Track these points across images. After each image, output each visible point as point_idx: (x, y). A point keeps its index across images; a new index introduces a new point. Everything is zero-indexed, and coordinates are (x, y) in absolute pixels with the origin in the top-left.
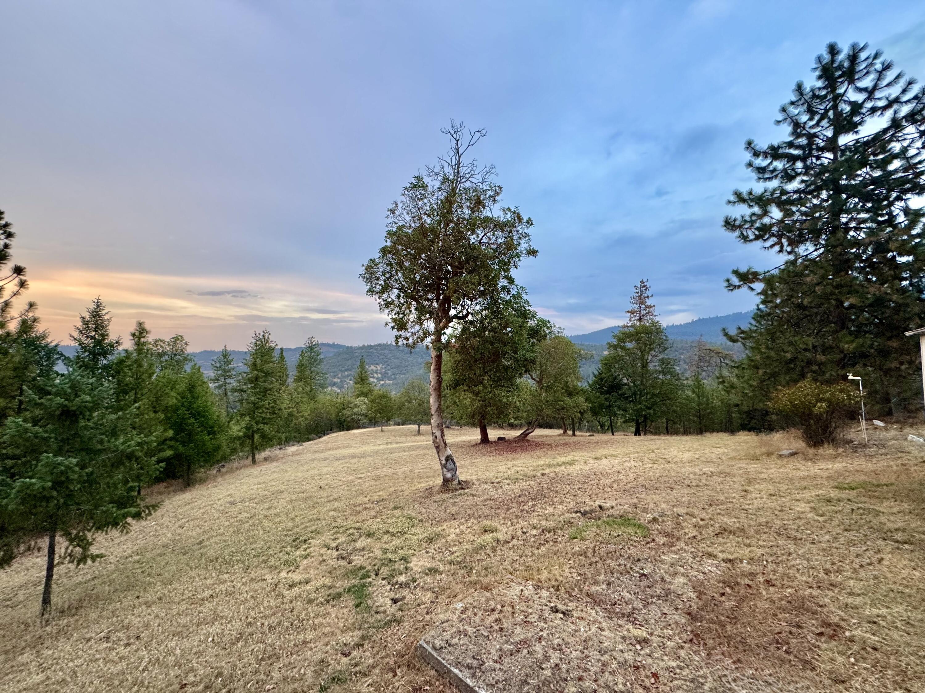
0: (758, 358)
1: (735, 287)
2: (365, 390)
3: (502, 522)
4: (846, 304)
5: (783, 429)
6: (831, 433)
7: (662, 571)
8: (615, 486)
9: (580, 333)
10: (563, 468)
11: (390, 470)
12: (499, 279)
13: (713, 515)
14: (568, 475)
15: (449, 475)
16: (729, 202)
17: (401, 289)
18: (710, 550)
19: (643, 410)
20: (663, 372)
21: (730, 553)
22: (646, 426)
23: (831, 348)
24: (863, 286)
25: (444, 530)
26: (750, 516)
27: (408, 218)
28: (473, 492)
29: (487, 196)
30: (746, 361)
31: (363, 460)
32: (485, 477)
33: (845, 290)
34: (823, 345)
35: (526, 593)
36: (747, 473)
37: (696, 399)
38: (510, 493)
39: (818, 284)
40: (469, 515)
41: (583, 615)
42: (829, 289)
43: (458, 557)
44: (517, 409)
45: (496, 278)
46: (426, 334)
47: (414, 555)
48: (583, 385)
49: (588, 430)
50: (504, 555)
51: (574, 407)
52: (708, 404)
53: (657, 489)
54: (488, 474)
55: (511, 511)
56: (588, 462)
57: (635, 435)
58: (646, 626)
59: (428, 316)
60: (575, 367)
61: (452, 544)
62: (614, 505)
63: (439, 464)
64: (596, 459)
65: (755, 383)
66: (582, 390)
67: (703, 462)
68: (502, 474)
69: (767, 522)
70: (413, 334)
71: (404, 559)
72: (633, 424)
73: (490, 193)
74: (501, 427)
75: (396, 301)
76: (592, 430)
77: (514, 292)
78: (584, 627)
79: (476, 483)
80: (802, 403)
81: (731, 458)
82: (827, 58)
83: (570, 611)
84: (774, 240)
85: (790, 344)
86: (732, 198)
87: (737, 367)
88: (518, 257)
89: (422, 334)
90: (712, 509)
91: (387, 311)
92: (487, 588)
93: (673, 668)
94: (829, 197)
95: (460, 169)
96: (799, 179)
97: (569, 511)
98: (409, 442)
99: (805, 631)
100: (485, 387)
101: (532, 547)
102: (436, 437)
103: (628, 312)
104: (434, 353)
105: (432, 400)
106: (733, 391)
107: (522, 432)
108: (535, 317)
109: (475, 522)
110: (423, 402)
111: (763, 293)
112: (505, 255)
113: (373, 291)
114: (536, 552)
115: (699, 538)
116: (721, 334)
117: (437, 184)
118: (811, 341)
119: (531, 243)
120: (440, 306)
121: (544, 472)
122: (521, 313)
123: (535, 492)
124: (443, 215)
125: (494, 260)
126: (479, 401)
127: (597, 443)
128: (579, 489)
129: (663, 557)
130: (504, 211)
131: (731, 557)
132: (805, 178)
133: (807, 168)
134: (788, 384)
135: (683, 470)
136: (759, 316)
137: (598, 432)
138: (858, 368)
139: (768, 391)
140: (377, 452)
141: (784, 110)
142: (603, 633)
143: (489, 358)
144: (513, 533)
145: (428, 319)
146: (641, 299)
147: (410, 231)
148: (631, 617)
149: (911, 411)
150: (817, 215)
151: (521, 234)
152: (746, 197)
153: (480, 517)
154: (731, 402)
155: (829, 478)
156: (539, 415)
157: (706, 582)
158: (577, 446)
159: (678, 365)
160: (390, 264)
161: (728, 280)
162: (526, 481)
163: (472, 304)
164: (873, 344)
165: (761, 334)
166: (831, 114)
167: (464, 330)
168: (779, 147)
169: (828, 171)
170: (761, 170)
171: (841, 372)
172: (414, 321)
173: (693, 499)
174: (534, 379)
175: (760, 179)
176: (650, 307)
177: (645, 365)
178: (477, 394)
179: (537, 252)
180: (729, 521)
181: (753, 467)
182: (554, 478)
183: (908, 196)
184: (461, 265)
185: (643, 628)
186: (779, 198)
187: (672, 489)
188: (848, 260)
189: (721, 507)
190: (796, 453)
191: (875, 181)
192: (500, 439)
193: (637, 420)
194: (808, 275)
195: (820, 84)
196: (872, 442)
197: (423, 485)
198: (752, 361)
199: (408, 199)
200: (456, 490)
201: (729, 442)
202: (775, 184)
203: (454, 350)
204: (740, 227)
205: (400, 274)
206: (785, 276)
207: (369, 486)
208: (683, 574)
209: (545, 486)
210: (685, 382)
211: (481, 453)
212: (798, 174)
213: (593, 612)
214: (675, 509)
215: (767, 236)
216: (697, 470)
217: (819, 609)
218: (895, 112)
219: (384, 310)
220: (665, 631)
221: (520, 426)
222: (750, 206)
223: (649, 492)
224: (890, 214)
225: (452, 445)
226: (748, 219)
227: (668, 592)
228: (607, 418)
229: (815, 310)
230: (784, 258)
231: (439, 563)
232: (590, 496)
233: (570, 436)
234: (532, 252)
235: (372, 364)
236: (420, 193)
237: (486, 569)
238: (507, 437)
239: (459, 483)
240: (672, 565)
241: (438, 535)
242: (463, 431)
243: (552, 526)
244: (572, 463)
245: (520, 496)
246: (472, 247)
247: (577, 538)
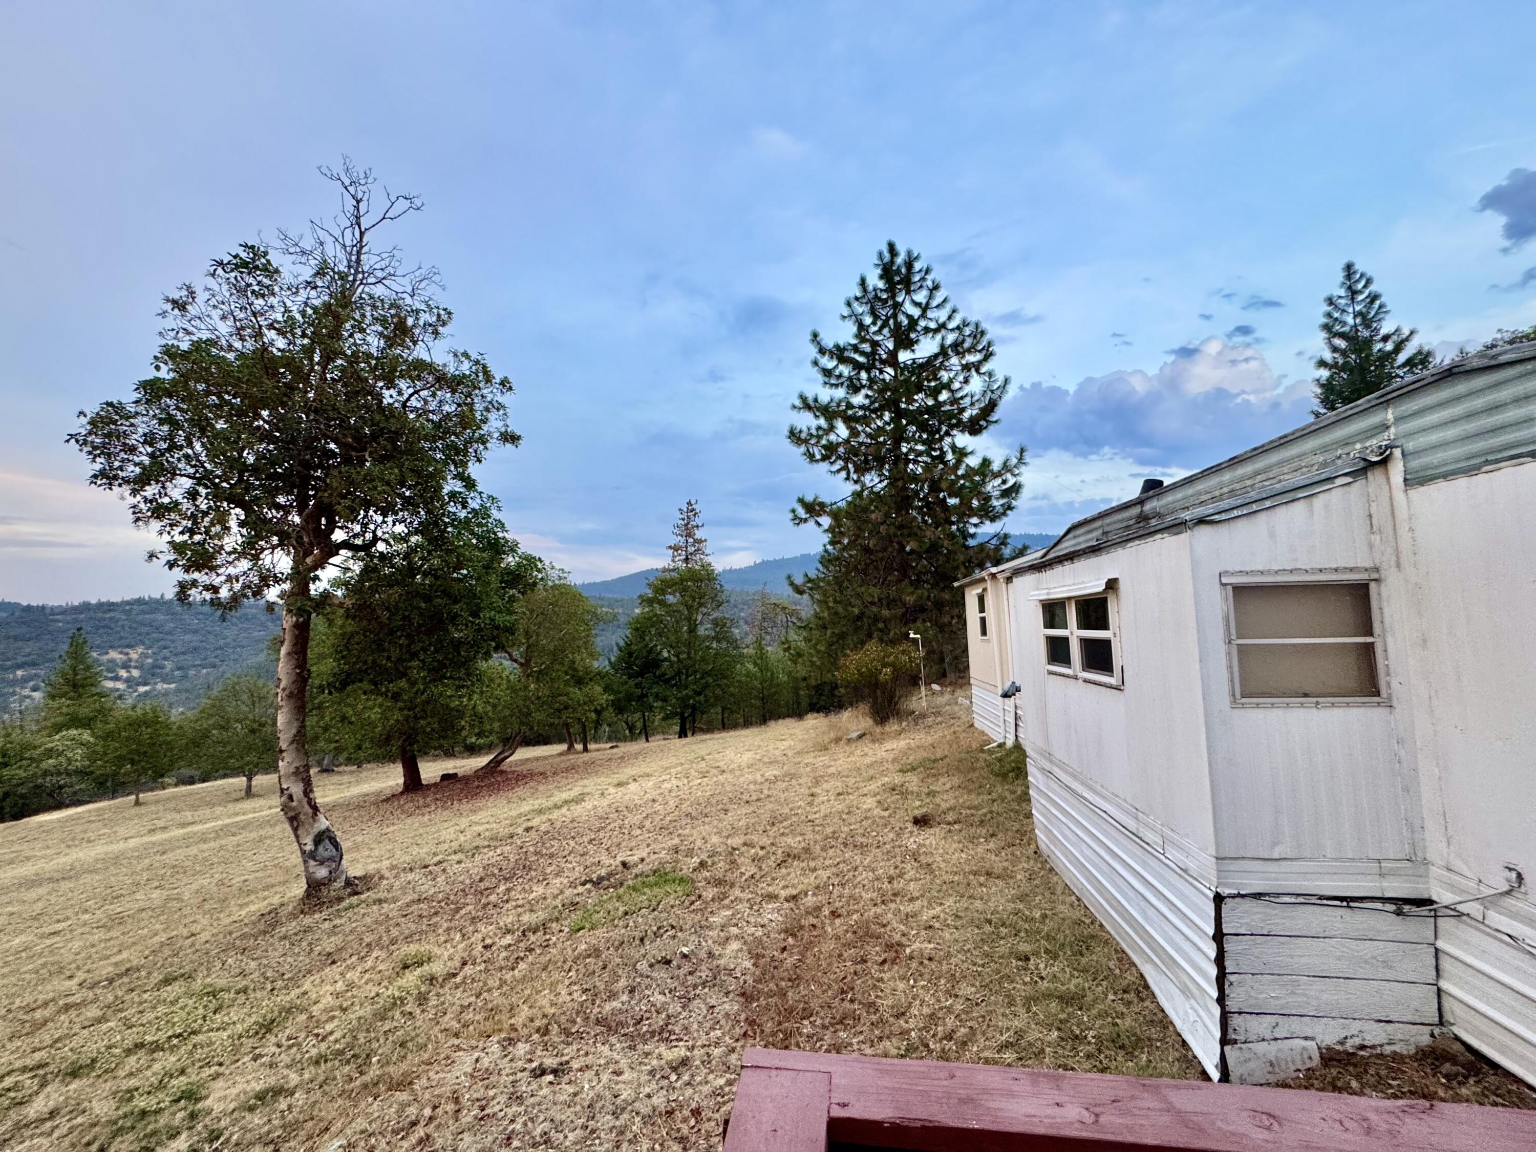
0: (826, 614)
1: (801, 520)
2: (84, 711)
3: (443, 939)
4: (908, 549)
5: (852, 705)
6: (896, 704)
7: (710, 942)
8: (647, 823)
9: (598, 580)
10: (564, 810)
11: (156, 894)
12: (445, 479)
13: (775, 837)
14: (573, 821)
15: (322, 873)
16: (794, 407)
17: (203, 479)
18: (770, 889)
19: (691, 697)
20: (717, 638)
21: (794, 886)
22: (694, 721)
23: (894, 600)
24: (920, 528)
25: (305, 993)
26: (817, 828)
27: (224, 328)
28: (381, 895)
29: (421, 323)
30: (813, 620)
31: (65, 885)
32: (408, 858)
33: (906, 532)
34: (888, 597)
35: (485, 1062)
36: (814, 770)
37: (759, 674)
38: (461, 879)
39: (882, 524)
40: (369, 945)
41: (589, 1060)
42: (892, 530)
43: (336, 1041)
44: (480, 718)
45: (438, 476)
46: (267, 578)
47: (216, 1077)
48: (600, 664)
49: (610, 739)
50: (443, 1003)
51: (585, 703)
52: (772, 681)
53: (706, 816)
54: (415, 850)
55: (463, 912)
56: (606, 792)
57: (680, 737)
58: (686, 1038)
59: (275, 540)
60: (588, 636)
61: (324, 1018)
62: (644, 855)
63: (299, 853)
64: (620, 785)
65: (823, 648)
66: (599, 673)
67: (765, 763)
68: (446, 846)
69: (834, 832)
70: (229, 579)
71: (191, 1095)
72: (677, 720)
73: (425, 317)
74: (449, 754)
75: (186, 505)
76: (615, 738)
77: (474, 504)
78: (590, 1081)
79: (387, 874)
80: (869, 670)
81: (799, 753)
82: (887, 256)
83: (567, 1062)
84: (840, 463)
85: (858, 595)
86: (798, 403)
87: (804, 627)
88: (484, 443)
89: (256, 580)
90: (775, 829)
91: (156, 525)
92: (403, 1083)
93: (721, 1088)
94: (892, 419)
95: (362, 257)
96: (864, 392)
97: (572, 885)
98: (216, 819)
99: (869, 964)
100: (413, 684)
101: (501, 969)
102: (291, 798)
103: (670, 547)
104: (288, 621)
105: (281, 719)
106: (800, 660)
107: (491, 757)
108: (515, 551)
109: (383, 954)
110: (262, 725)
111: (830, 530)
112: (457, 436)
113: (116, 477)
114: (508, 976)
115: (757, 877)
116: (786, 583)
117: (307, 273)
118: (875, 592)
119: (508, 422)
120: (306, 520)
121: (529, 824)
122: (489, 542)
123: (511, 865)
124: (316, 339)
125: (435, 442)
126: (401, 709)
127: (622, 758)
128: (591, 841)
129: (711, 920)
130: (456, 355)
131: (794, 892)
132: (870, 393)
133: (871, 380)
134: (855, 649)
135: (742, 779)
136: (826, 560)
137: (625, 739)
138: (919, 624)
139: (836, 659)
140: (116, 860)
141: (849, 304)
142: (620, 1078)
143: (420, 625)
144: (465, 955)
145: (274, 548)
146: (688, 530)
147: (231, 356)
148: (664, 1034)
149: (960, 671)
150: (881, 439)
151: (490, 402)
152: (812, 404)
153: (393, 942)
154: (799, 675)
155: (894, 760)
156: (522, 723)
157: (765, 939)
158: (590, 768)
159: (737, 627)
160: (170, 420)
161: (793, 511)
162: (496, 847)
163: (384, 522)
164: (929, 596)
165: (829, 583)
166: (891, 322)
167: (365, 571)
168: (845, 349)
169: (890, 390)
170: (827, 373)
171: (904, 630)
172: (235, 551)
173: (753, 821)
174: (515, 661)
175: (826, 383)
176: (700, 541)
177: (692, 630)
178: (396, 697)
179: (519, 438)
180: (794, 842)
181: (822, 760)
182: (547, 832)
183: (954, 432)
184: (361, 443)
185: (681, 1043)
186: (845, 411)
187: (726, 811)
188: (908, 497)
189: (785, 823)
190: (864, 735)
191: (928, 410)
192: (446, 777)
193: (682, 714)
194: (873, 512)
195: (881, 285)
196: (931, 710)
197: (253, 908)
198: (820, 618)
199: (225, 287)
200: (340, 899)
201: (797, 731)
202: (840, 393)
203: (341, 611)
204: (806, 441)
205: (198, 447)
206: (852, 511)
207: (83, 948)
208: (737, 937)
209: (531, 849)
210: (745, 651)
211: (403, 812)
212: (863, 387)
213: (605, 1049)
214: (729, 842)
215: (834, 458)
216: (759, 778)
217: (883, 930)
218: (943, 338)
219: (147, 523)
220: (712, 1034)
221: (489, 747)
222: (817, 417)
223: (696, 822)
224: (941, 449)
225: (333, 807)
226: (814, 432)
227: (716, 972)
228: (638, 715)
229: (880, 555)
230: (850, 488)
231: (286, 1072)
232: (607, 849)
233: (580, 753)
234: (510, 438)
235: (112, 647)
236: (259, 283)
237: (403, 1045)
238: (460, 772)
239: (348, 883)
240: (723, 928)
241: (289, 1011)
242: (364, 774)
243: (540, 919)
244: (579, 800)
245: (481, 880)
246: (388, 412)
247: (583, 928)
